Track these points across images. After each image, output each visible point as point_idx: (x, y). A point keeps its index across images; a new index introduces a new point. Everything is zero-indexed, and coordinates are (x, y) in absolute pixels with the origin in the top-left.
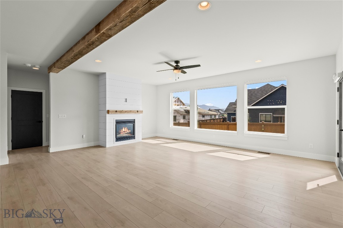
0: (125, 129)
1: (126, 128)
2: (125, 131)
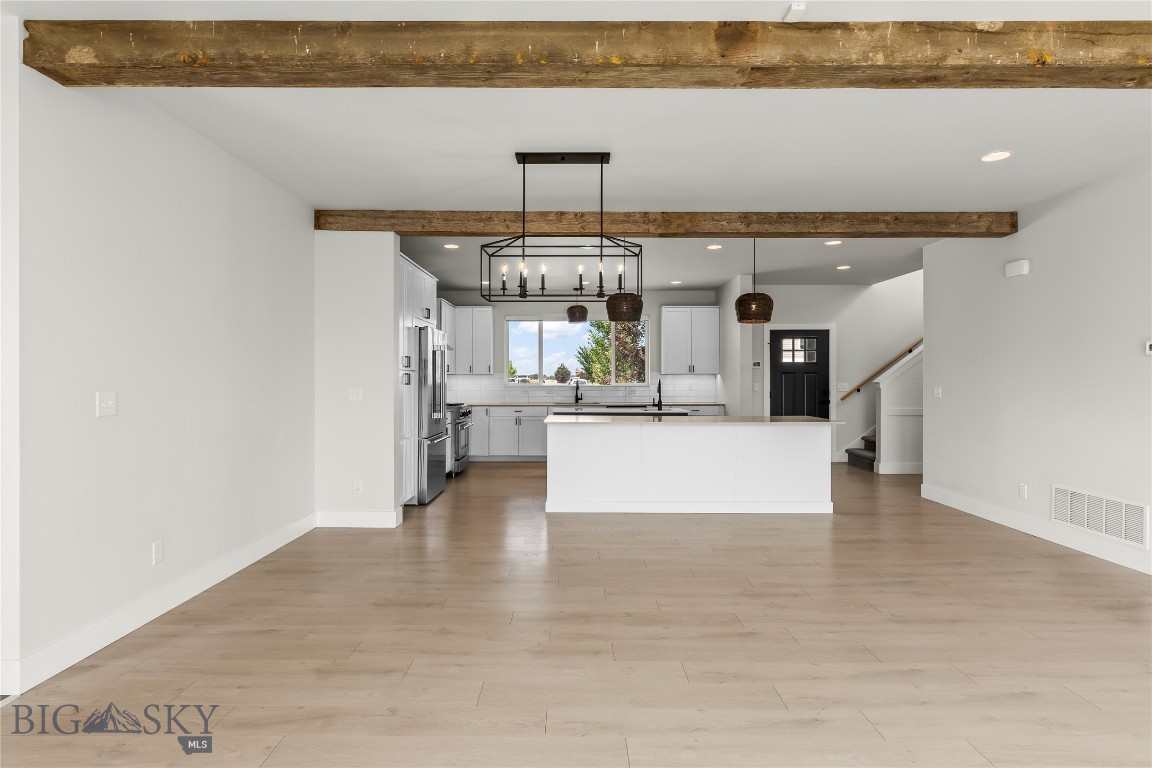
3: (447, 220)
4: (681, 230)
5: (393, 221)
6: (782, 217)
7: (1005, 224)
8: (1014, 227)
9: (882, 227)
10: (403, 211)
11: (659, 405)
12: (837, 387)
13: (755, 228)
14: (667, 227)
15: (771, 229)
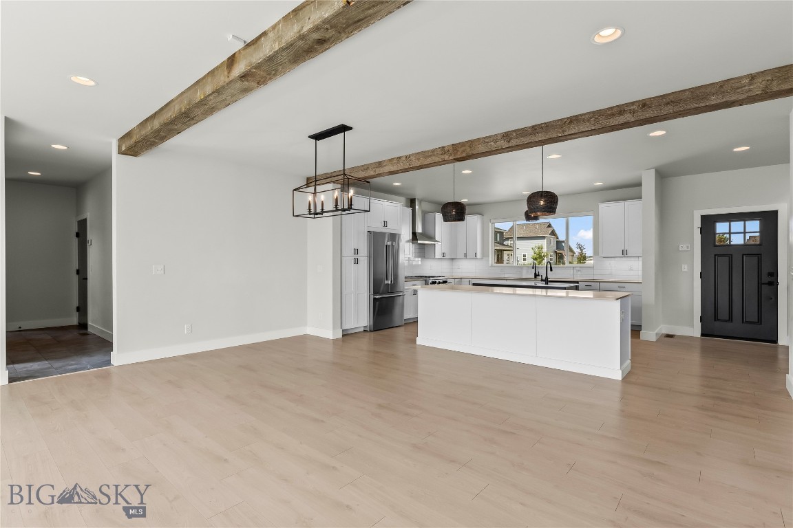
4: (464, 155)
9: (628, 117)
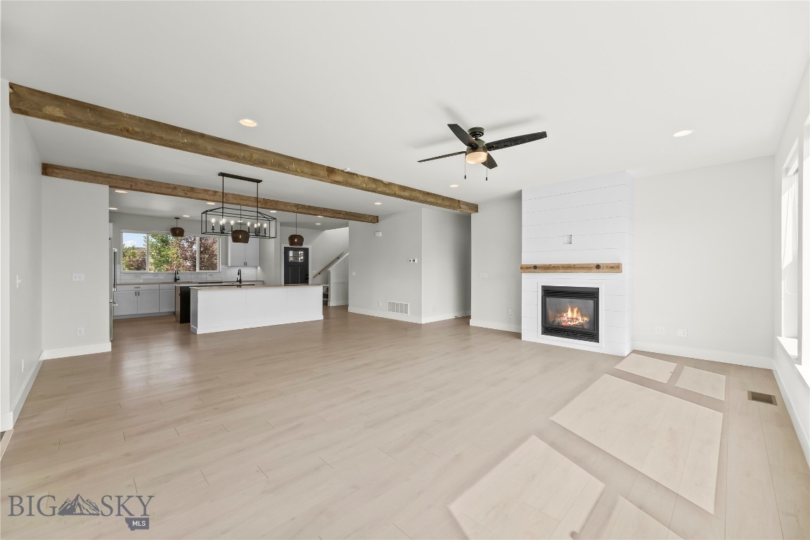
0: (572, 311)
1: (576, 310)
2: (572, 315)
3: (148, 185)
5: (108, 179)
6: (310, 207)
7: (375, 219)
8: (378, 221)
10: (116, 175)
11: (240, 281)
12: (311, 273)
13: (300, 210)
14: (266, 205)
15: (306, 211)
